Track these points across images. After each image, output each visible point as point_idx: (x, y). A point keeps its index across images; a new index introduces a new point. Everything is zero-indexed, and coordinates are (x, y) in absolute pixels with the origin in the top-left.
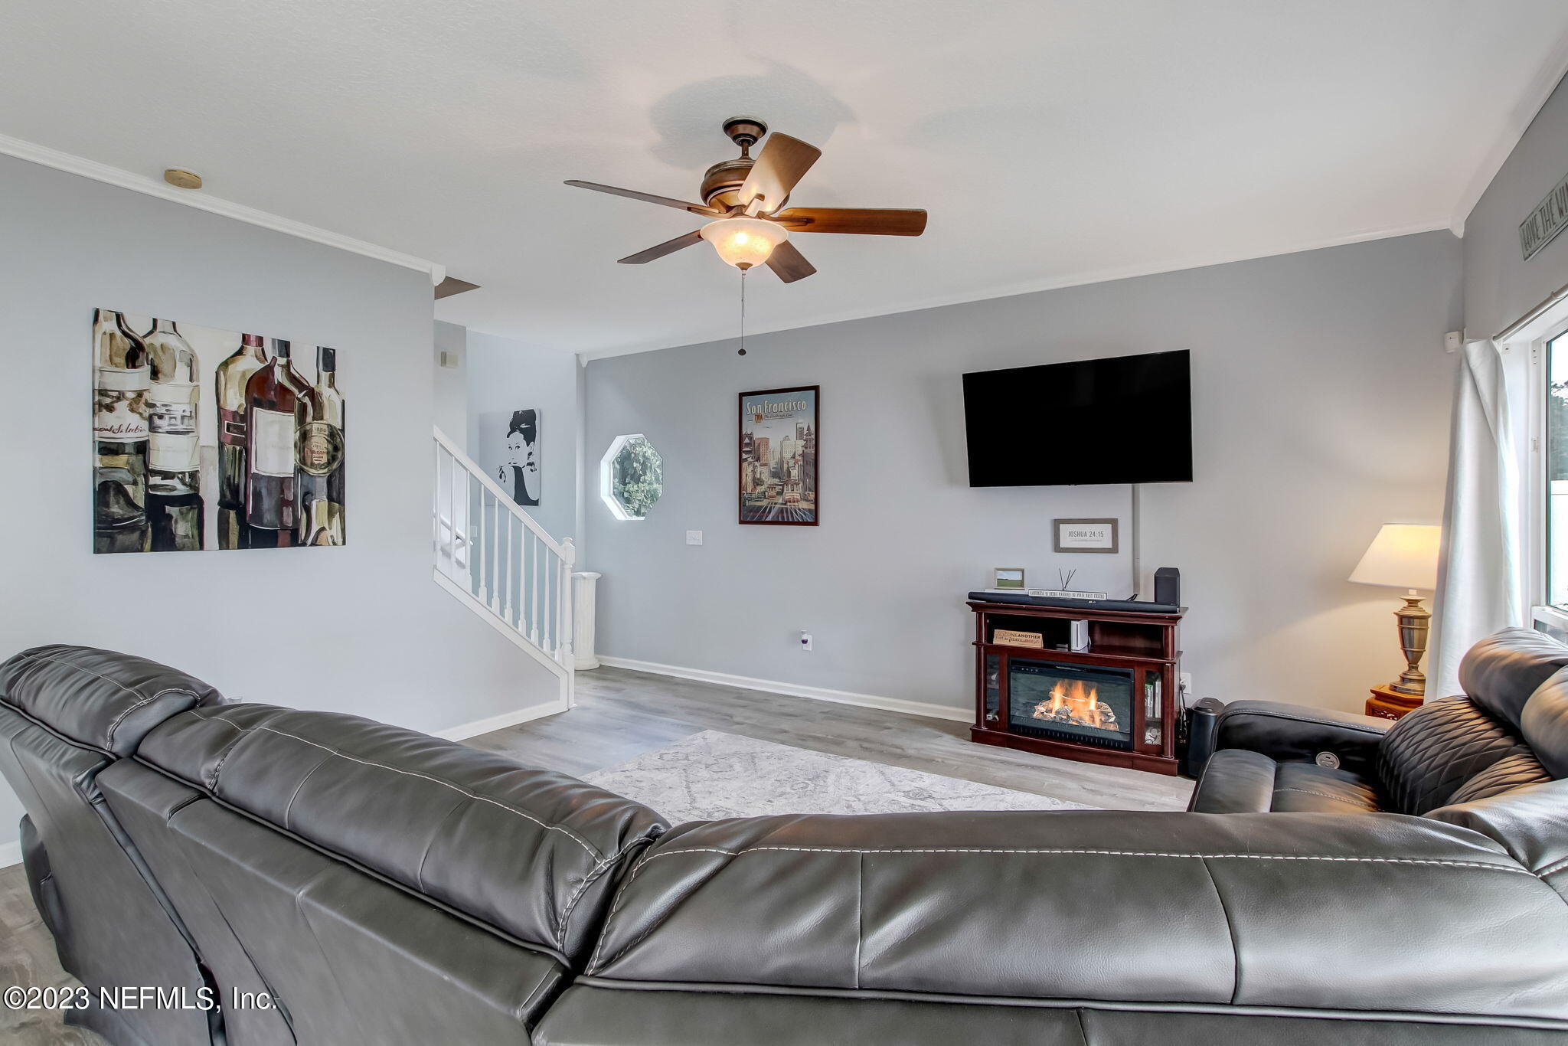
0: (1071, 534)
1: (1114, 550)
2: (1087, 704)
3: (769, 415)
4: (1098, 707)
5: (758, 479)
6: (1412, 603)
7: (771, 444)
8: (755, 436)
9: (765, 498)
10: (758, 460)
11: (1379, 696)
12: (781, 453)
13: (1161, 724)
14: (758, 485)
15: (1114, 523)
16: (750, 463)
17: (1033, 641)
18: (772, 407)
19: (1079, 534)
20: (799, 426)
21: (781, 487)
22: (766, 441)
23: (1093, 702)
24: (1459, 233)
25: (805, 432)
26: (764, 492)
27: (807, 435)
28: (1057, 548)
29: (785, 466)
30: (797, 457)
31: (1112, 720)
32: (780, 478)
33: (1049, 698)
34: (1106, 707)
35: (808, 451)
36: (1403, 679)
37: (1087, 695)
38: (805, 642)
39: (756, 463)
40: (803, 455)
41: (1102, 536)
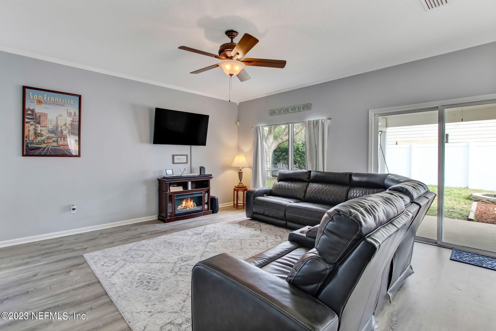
0: (177, 159)
1: (187, 163)
2: (191, 203)
3: (48, 102)
4: (193, 204)
5: (39, 133)
6: (240, 170)
7: (49, 117)
8: (37, 111)
9: (44, 143)
10: (39, 123)
11: (236, 187)
12: (57, 122)
13: (207, 203)
14: (38, 136)
15: (187, 156)
16: (32, 124)
17: (180, 189)
18: (50, 99)
19: (179, 159)
20: (69, 111)
21: (56, 139)
22: (46, 115)
23: (192, 203)
24: (238, 104)
25: (73, 114)
26: (44, 140)
27: (74, 116)
28: (173, 163)
29: (60, 129)
30: (67, 125)
31: (196, 206)
32: (55, 134)
33: (182, 204)
34: (195, 203)
35: (75, 123)
36: (240, 184)
37: (191, 201)
38: (74, 209)
39: (37, 125)
40: (71, 125)
41: (184, 159)
